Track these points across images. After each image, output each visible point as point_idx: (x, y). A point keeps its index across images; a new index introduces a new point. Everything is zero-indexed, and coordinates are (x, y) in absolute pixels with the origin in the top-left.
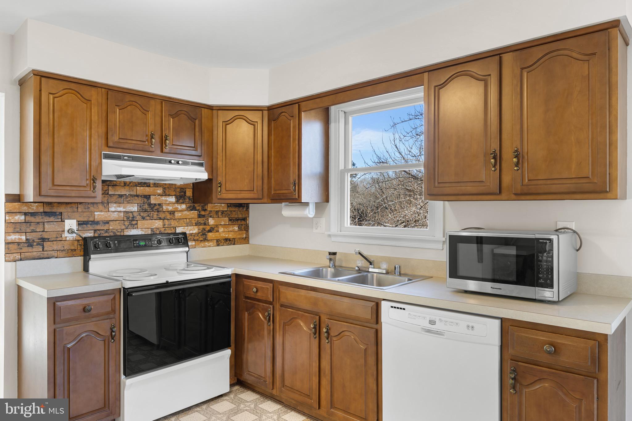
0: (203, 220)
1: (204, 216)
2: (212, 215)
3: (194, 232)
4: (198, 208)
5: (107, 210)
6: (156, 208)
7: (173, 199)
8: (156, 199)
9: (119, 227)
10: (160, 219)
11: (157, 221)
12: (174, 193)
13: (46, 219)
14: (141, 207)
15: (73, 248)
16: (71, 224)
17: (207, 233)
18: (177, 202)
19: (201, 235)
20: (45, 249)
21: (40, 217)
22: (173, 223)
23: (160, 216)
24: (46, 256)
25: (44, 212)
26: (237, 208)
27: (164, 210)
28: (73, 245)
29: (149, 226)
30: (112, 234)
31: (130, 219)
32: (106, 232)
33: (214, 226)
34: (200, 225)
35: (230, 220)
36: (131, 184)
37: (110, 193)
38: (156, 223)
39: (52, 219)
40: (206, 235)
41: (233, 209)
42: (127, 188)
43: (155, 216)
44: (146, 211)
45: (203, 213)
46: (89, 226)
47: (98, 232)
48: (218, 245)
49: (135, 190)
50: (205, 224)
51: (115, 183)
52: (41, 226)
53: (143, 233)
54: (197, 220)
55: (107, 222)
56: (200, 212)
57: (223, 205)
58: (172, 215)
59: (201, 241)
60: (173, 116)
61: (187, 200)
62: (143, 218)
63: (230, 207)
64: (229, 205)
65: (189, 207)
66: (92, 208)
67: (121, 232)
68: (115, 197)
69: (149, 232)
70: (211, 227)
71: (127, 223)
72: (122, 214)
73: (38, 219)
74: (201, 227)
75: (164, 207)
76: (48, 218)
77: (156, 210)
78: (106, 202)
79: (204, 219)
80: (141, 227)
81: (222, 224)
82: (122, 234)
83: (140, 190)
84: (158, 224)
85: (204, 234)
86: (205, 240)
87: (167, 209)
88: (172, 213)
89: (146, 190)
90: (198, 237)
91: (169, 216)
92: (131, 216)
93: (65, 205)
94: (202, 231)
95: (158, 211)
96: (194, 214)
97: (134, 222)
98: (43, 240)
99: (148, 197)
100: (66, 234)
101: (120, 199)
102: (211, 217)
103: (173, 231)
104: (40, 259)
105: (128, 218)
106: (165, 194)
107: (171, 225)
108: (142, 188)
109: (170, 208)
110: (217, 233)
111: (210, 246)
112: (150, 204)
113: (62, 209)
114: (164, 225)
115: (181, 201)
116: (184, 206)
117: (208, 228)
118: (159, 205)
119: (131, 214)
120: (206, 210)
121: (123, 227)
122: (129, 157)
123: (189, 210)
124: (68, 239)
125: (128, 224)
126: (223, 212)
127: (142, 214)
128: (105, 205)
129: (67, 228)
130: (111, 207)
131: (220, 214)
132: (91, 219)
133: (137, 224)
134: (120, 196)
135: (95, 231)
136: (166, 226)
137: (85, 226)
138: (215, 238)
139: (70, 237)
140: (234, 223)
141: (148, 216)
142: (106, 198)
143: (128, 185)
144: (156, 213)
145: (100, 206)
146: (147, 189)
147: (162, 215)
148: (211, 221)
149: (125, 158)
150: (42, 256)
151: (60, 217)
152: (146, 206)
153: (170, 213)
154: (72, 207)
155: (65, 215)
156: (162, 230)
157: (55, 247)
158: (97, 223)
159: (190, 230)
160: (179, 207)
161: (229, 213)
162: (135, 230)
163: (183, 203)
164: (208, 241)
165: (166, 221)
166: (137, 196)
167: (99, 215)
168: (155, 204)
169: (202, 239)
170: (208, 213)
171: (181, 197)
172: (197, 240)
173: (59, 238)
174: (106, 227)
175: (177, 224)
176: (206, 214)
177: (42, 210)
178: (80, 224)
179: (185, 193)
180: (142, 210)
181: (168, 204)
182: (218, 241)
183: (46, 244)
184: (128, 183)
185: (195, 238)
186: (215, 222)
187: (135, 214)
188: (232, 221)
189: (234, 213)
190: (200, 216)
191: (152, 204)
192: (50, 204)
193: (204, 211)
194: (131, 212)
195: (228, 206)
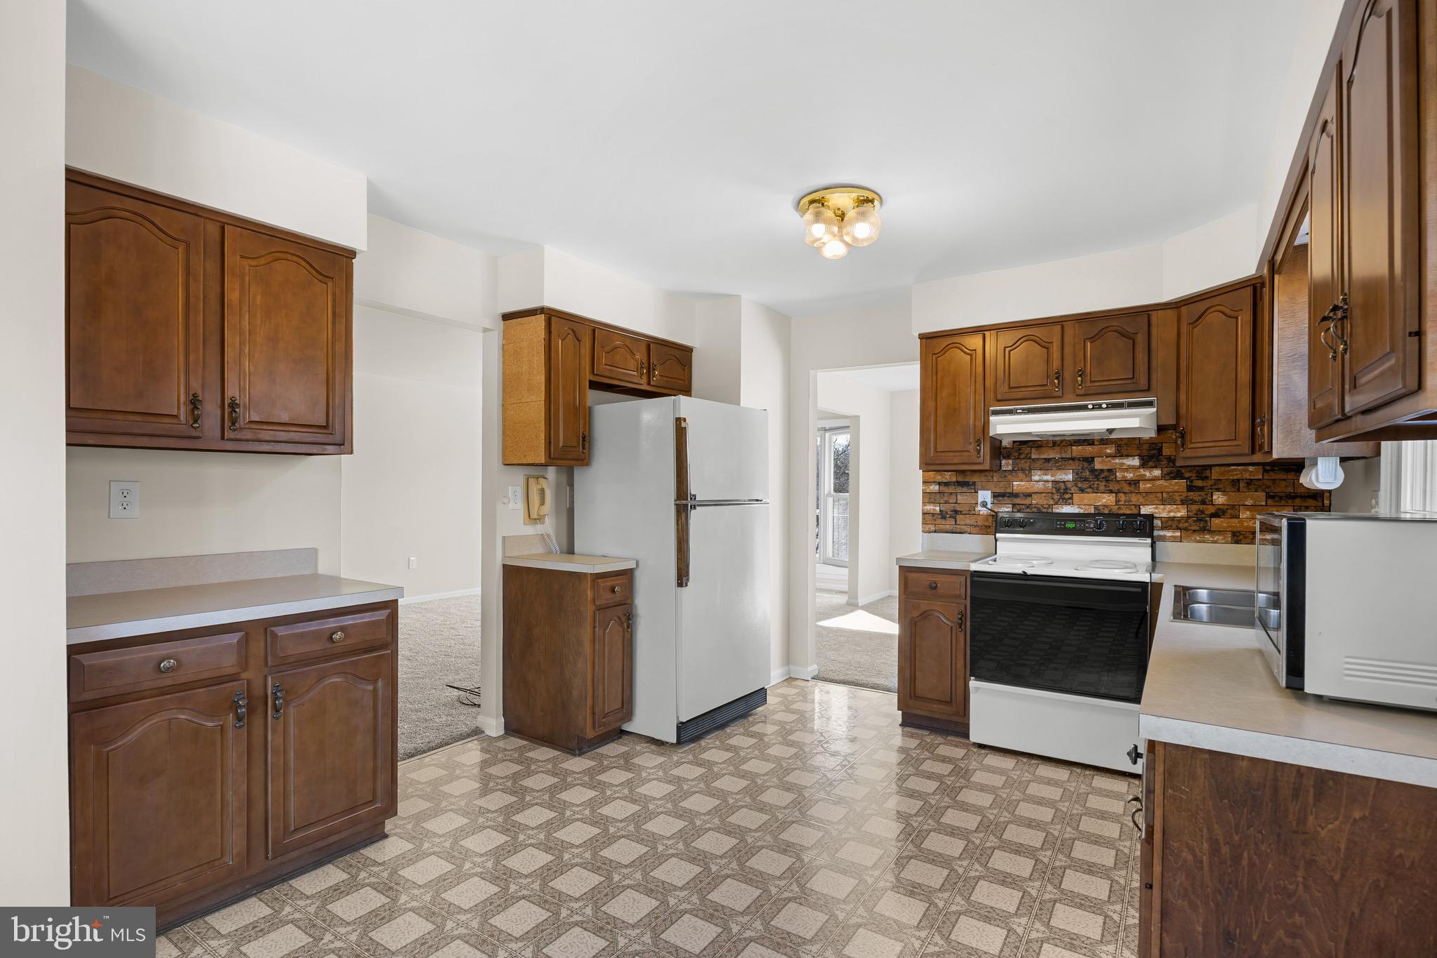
0: (1200, 496)
1: (1201, 489)
2: (1220, 487)
3: (1179, 515)
4: (1187, 475)
5: (1029, 479)
6: (1103, 475)
7: (1135, 462)
8: (1102, 462)
9: (1045, 502)
10: (1111, 492)
11: (1104, 495)
12: (1138, 452)
13: (959, 489)
14: (1077, 474)
15: (987, 524)
16: (985, 496)
17: (1208, 519)
18: (1144, 465)
19: (1194, 521)
20: (958, 522)
21: (953, 487)
22: (1135, 499)
23: (1111, 488)
24: (958, 530)
25: (957, 482)
26: (1293, 473)
27: (1118, 479)
28: (987, 520)
29: (1092, 502)
30: (1035, 510)
31: (1062, 491)
32: (1028, 507)
33: (1226, 507)
34: (1192, 504)
35: (1269, 497)
36: (1064, 443)
37: (1033, 457)
38: (1104, 498)
39: (965, 489)
40: (1206, 521)
41: (1282, 476)
42: (1057, 449)
43: (1102, 488)
44: (1086, 480)
45: (1199, 483)
46: (1006, 498)
47: (1018, 506)
48: (1237, 542)
49: (1069, 451)
50: (1203, 503)
51: (1040, 443)
52: (954, 497)
53: (1082, 511)
54: (1185, 495)
55: (1029, 495)
56: (1191, 482)
57: (1251, 468)
58: (1133, 486)
59: (1194, 531)
60: (1092, 339)
61: (1165, 462)
62: (1082, 491)
63: (1271, 473)
64: (1268, 468)
65: (1168, 474)
66: (1010, 477)
67: (1048, 508)
68: (1040, 462)
69: (1092, 511)
70: (1219, 509)
71: (1056, 497)
72: (1050, 485)
73: (951, 489)
74: (1194, 508)
75: (1118, 474)
76: (960, 488)
77: (1103, 478)
78: (1028, 468)
79: (1203, 494)
80: (1079, 503)
81: (1247, 503)
82: (1050, 510)
83: (1077, 451)
84: (1107, 500)
85: (1199, 520)
86: (1204, 530)
87: (1124, 477)
88: (1134, 483)
89: (1089, 451)
90: (1187, 524)
91: (1127, 489)
92: (1063, 487)
93: (978, 474)
94: (1196, 514)
95: (1107, 481)
96: (1179, 485)
97: (1067, 496)
98: (956, 512)
99: (1090, 460)
100: (979, 508)
101: (1046, 464)
102: (1218, 490)
103: (1135, 511)
104: (953, 533)
105: (1058, 490)
106: (1120, 454)
107: (1130, 501)
108: (1080, 447)
109: (1130, 476)
110: (1236, 520)
111: (1215, 542)
112: (1093, 471)
113: (975, 478)
114: (1117, 501)
115: (1151, 464)
116: (1157, 472)
117: (1211, 510)
118: (1109, 471)
119: (1063, 484)
120: (1207, 478)
121: (1051, 502)
122: (1023, 409)
123: (1168, 477)
124: (981, 513)
125: (1058, 497)
126: (1249, 482)
127: (1080, 485)
128: (1027, 472)
129: (980, 500)
130: (1034, 476)
131: (1242, 484)
132: (1009, 490)
133: (1071, 498)
134: (1048, 460)
135: (1014, 505)
136: (1121, 503)
137: (1001, 498)
138: (1230, 529)
139: (983, 511)
140: (1283, 502)
141: (1090, 487)
142: (1028, 464)
143: (1059, 445)
144: (1104, 484)
145: (1021, 475)
146: (1089, 448)
147: (1115, 487)
148: (1219, 499)
149: (1018, 411)
150: (955, 530)
151: (973, 487)
152: (1087, 474)
153: (1130, 484)
154: (986, 476)
155: (978, 484)
156: (1115, 509)
157: (968, 522)
158: (1016, 495)
159: (1170, 512)
160: (1148, 474)
161: (1269, 483)
162: (1069, 507)
163: (1156, 467)
164: (1211, 532)
165: (1122, 495)
166: (1073, 459)
167: (1018, 485)
168: (1102, 471)
169: (1197, 528)
170: (1210, 483)
171: (1151, 457)
172: (1186, 529)
173: (971, 511)
174: (1027, 502)
175: (1142, 500)
176: (1205, 484)
177: (954, 480)
178: (995, 496)
179: (1160, 450)
180: (1079, 478)
181: (1126, 470)
182: (1234, 534)
183: (959, 517)
184: (1058, 442)
185: (1180, 526)
186: (1229, 499)
187: (1069, 485)
188: (1277, 499)
189: (1283, 483)
190: (1190, 488)
191: (1096, 470)
192: (963, 472)
193: (1203, 480)
194: (1064, 482)
195: (1265, 471)
